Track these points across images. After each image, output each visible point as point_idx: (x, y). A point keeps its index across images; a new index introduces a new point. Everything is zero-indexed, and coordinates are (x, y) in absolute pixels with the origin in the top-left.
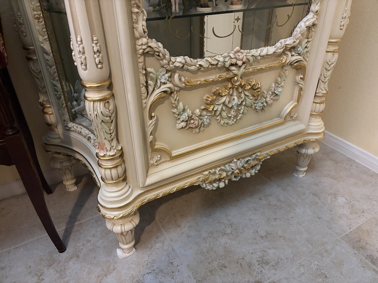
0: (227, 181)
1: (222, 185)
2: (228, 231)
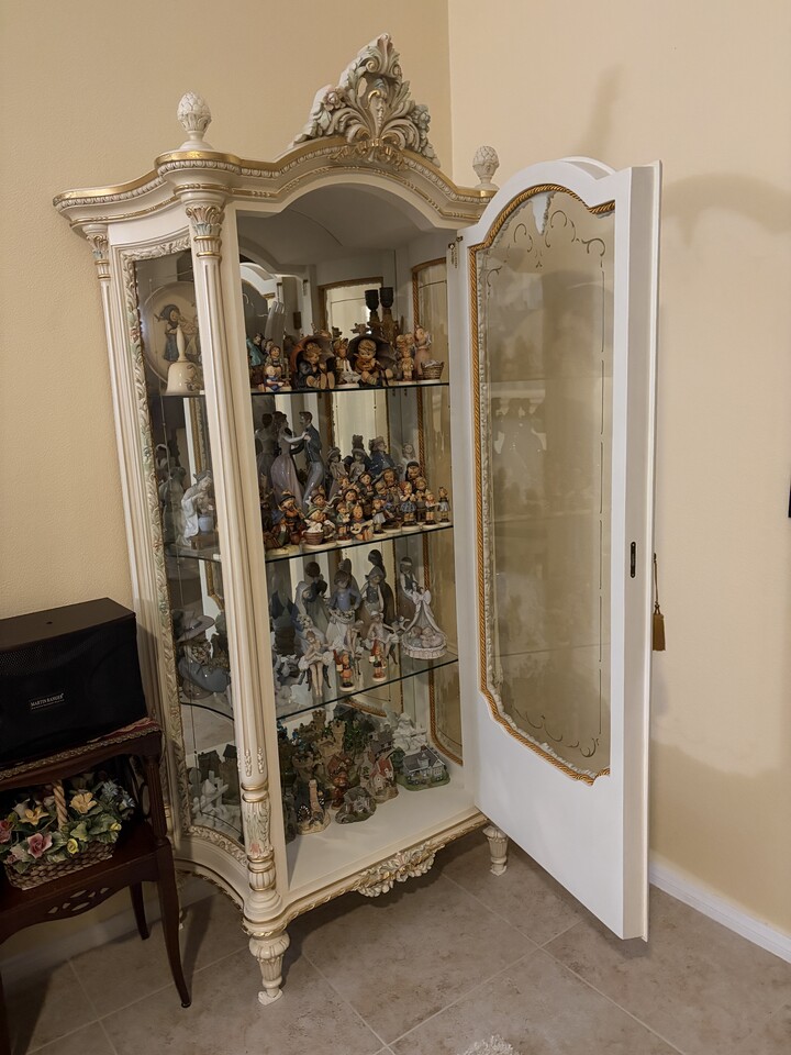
0: (391, 883)
1: (386, 889)
2: (401, 956)
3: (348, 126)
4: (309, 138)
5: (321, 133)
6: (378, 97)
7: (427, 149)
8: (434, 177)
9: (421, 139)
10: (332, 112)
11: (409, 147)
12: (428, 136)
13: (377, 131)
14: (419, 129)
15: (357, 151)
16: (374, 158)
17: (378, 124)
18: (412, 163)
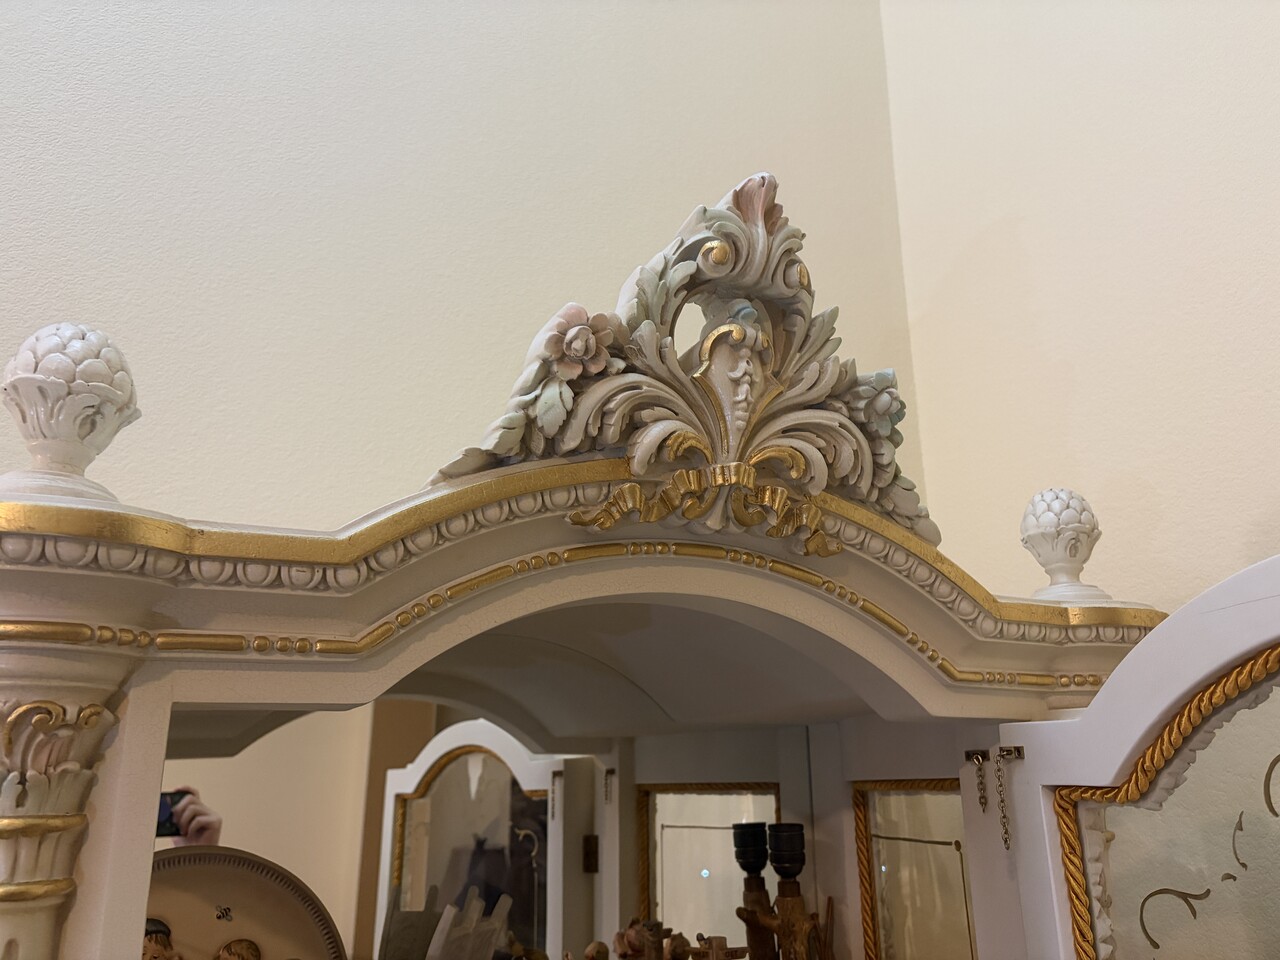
3: (633, 427)
4: (494, 460)
5: (539, 445)
6: (737, 346)
7: (897, 492)
8: (922, 572)
9: (878, 467)
10: (578, 386)
11: (840, 487)
12: (901, 457)
13: (734, 441)
14: (872, 438)
15: (665, 499)
16: (726, 518)
17: (736, 420)
18: (850, 532)
